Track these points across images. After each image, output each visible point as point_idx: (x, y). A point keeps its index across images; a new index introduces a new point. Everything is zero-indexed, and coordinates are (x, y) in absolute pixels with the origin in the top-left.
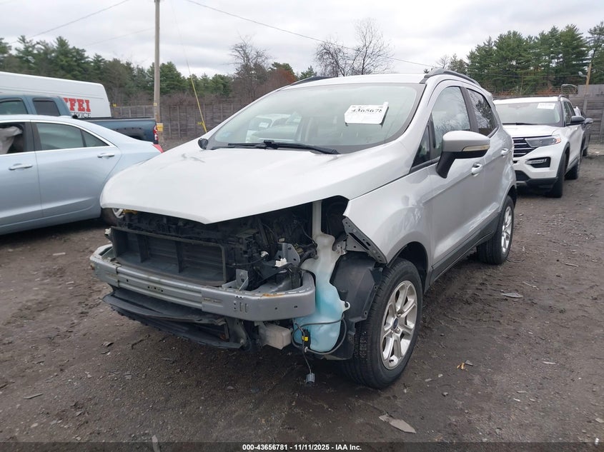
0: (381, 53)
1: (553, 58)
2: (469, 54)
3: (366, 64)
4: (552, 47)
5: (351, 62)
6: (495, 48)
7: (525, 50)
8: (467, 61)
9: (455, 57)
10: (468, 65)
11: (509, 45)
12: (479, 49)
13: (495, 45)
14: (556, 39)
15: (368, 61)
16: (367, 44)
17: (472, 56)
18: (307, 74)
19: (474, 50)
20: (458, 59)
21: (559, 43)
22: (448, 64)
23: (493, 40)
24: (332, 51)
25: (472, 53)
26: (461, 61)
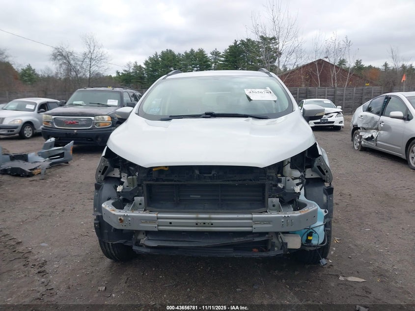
0: (102, 58)
1: (194, 67)
2: (145, 62)
3: (92, 65)
4: (192, 61)
5: (80, 63)
6: (160, 59)
7: (178, 62)
8: (144, 66)
9: (136, 63)
10: (145, 69)
11: (168, 58)
12: (150, 59)
13: (160, 57)
14: (194, 56)
15: (93, 63)
16: (92, 51)
17: (146, 63)
18: (27, 70)
19: (147, 60)
20: (138, 64)
21: (196, 58)
22: (132, 68)
23: (158, 54)
24: (64, 54)
25: (147, 62)
26: (140, 66)
